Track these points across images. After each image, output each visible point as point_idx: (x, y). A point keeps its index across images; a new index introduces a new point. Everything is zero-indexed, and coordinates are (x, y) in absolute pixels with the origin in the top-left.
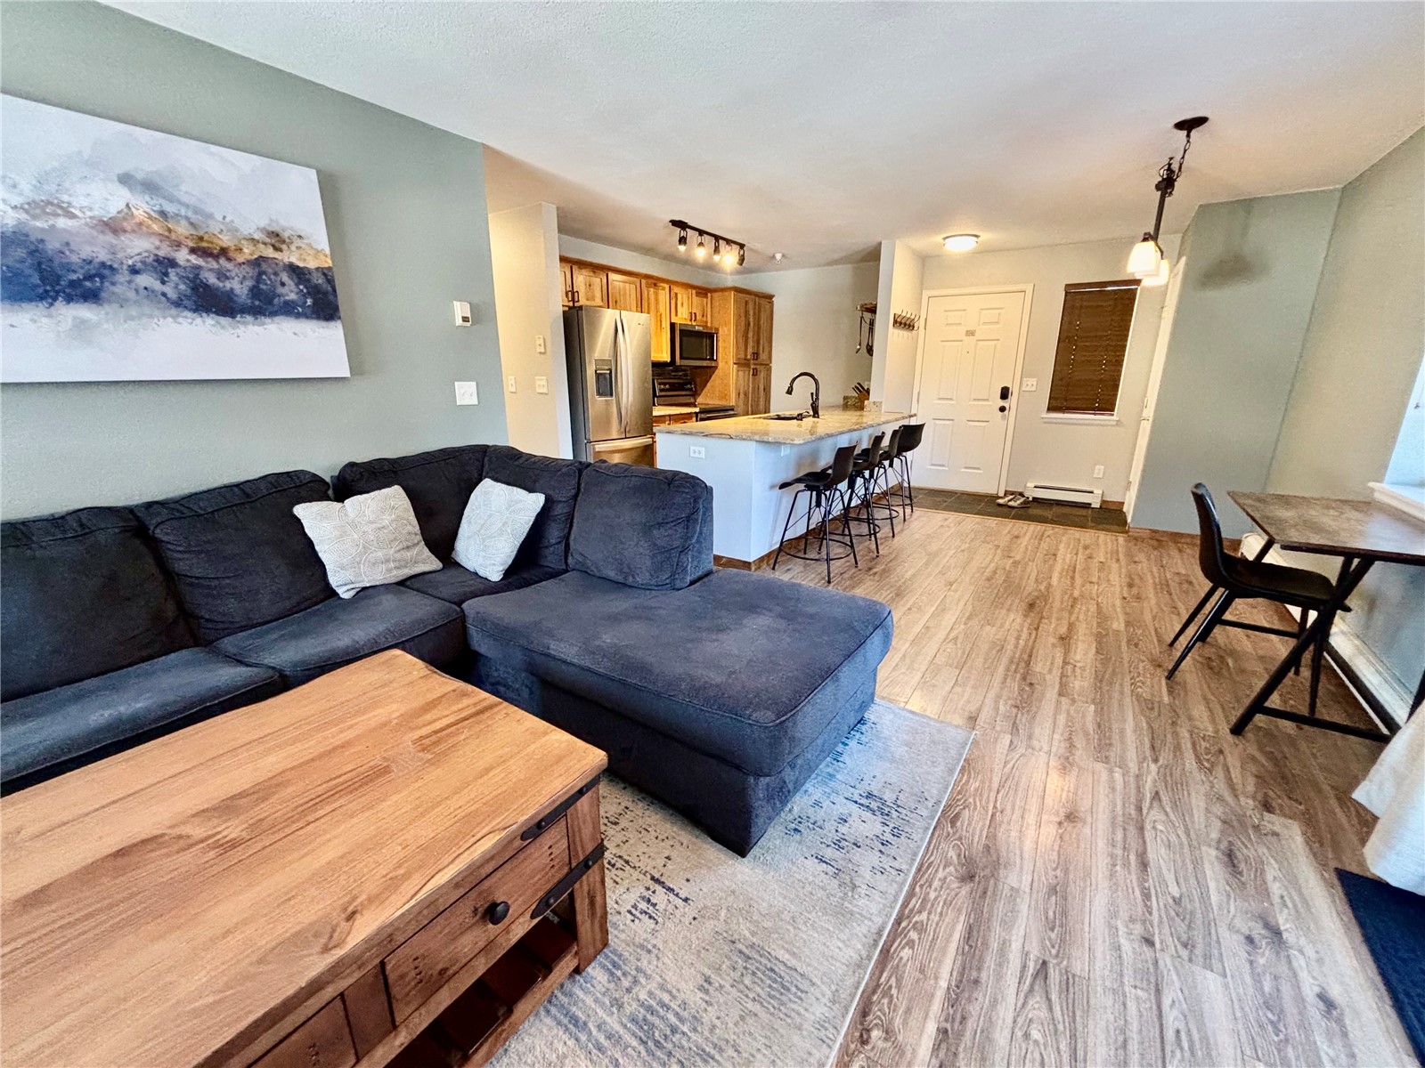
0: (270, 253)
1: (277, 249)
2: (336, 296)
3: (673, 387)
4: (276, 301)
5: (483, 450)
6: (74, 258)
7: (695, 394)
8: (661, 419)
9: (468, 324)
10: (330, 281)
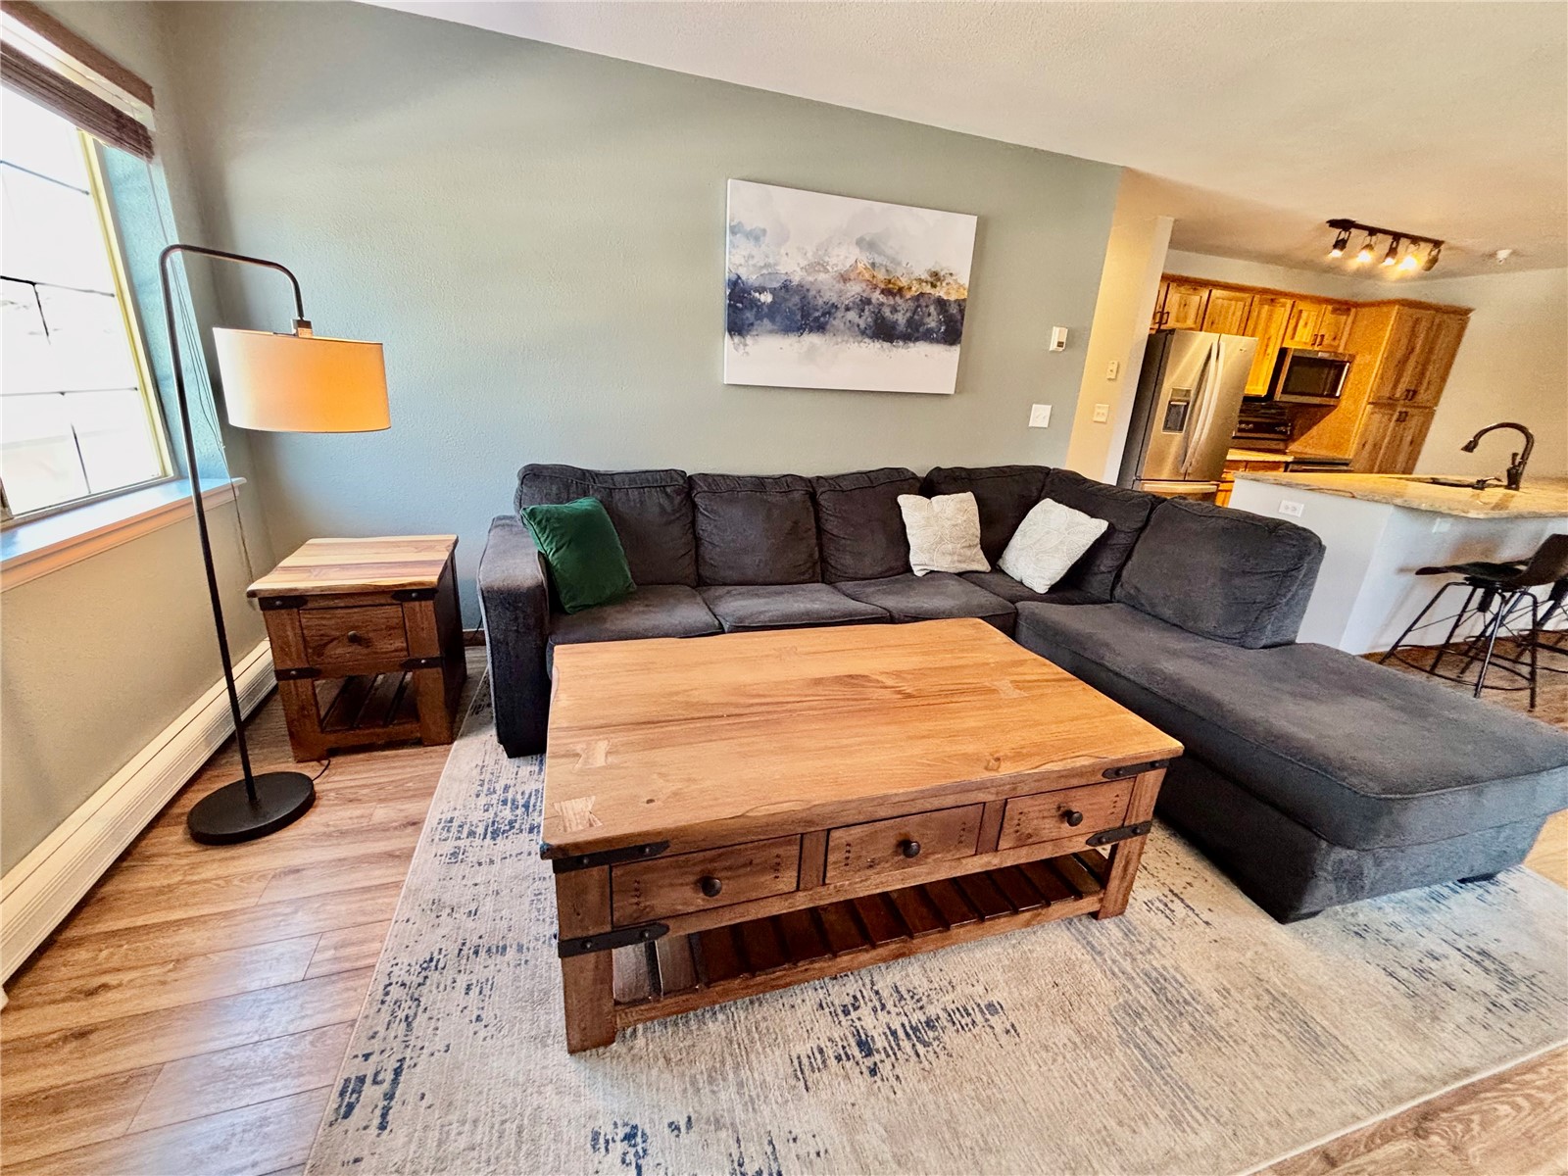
0: (927, 289)
1: (934, 286)
2: (962, 324)
3: (1258, 428)
4: (921, 330)
5: (1045, 471)
6: (820, 302)
7: (1290, 438)
8: (1235, 465)
9: (1061, 349)
10: (962, 311)
